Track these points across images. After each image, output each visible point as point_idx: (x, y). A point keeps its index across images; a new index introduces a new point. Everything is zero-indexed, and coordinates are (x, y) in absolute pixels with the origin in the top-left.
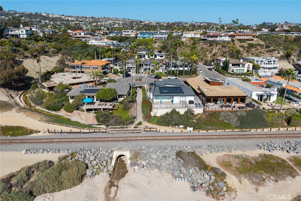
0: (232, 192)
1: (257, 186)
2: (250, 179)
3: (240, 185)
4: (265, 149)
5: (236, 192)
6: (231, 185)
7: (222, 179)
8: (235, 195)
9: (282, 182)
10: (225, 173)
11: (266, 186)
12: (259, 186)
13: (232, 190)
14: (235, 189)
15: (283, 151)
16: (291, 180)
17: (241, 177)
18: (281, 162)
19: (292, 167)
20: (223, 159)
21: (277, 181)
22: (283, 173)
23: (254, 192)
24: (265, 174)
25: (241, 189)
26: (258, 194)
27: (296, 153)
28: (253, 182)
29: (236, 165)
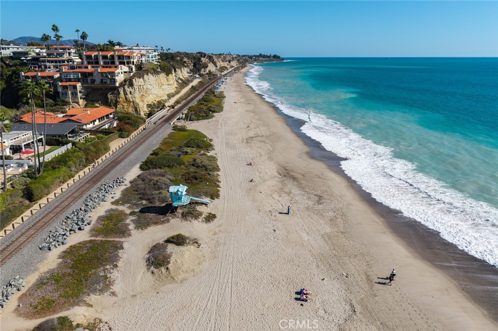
0: (98, 327)
1: (109, 290)
2: (94, 291)
3: (93, 309)
4: (57, 246)
5: (101, 321)
6: (85, 321)
7: (69, 326)
8: (106, 324)
9: (120, 262)
10: (61, 317)
11: (115, 281)
12: (110, 288)
13: (95, 324)
14: (95, 320)
15: (75, 232)
16: (124, 253)
17: (84, 299)
18: (91, 245)
19: (106, 241)
20: (28, 306)
21: (116, 266)
22: (111, 253)
23: (114, 299)
24: (98, 271)
25: (101, 312)
26: (120, 296)
27: (89, 224)
28: (100, 290)
29: (56, 295)
